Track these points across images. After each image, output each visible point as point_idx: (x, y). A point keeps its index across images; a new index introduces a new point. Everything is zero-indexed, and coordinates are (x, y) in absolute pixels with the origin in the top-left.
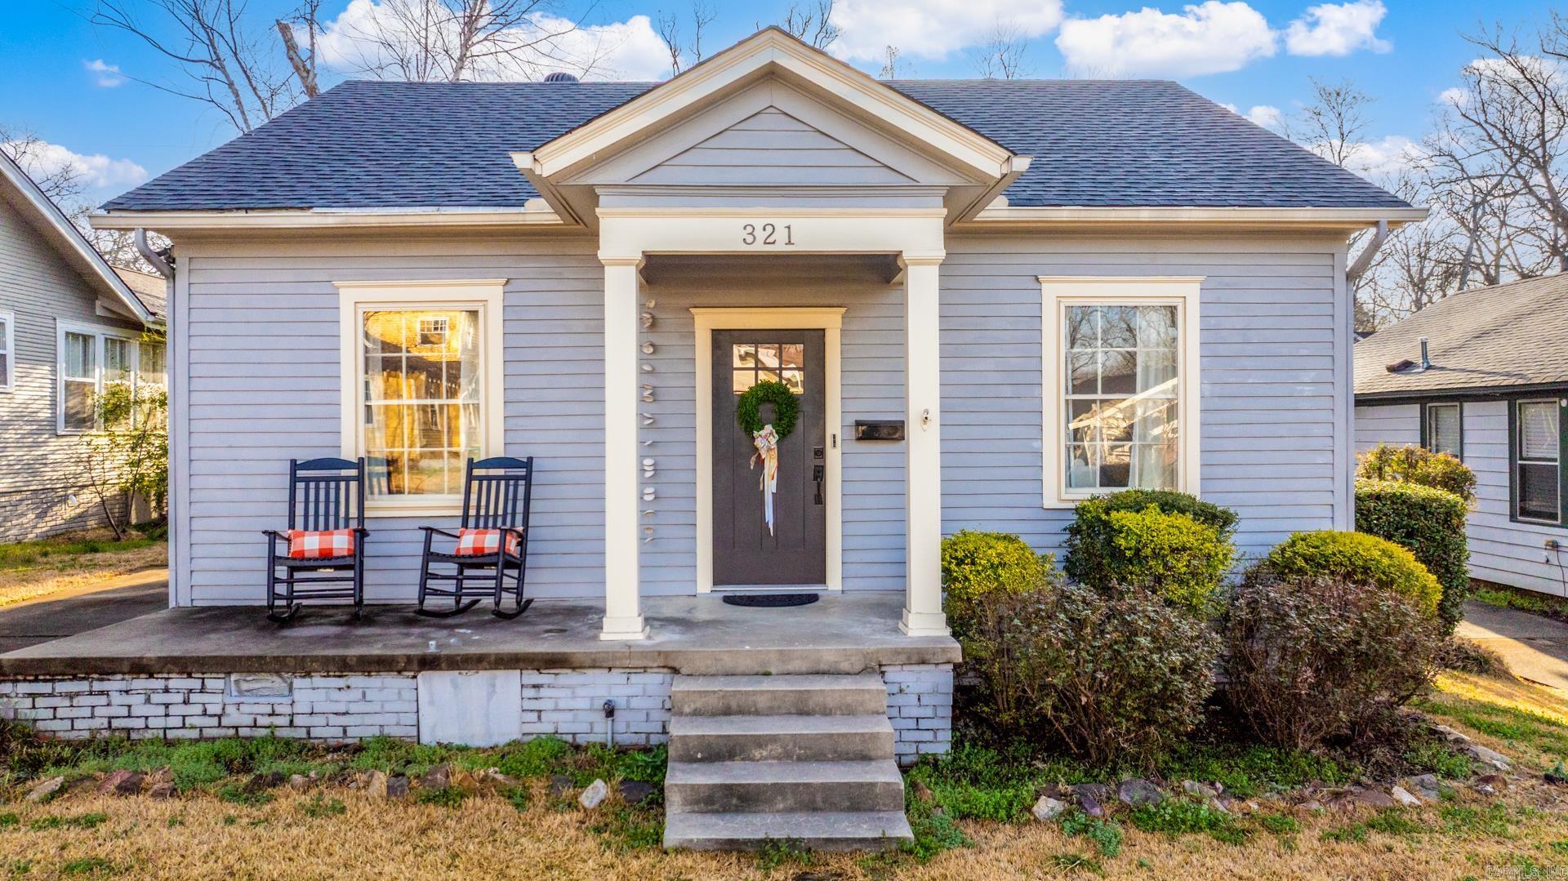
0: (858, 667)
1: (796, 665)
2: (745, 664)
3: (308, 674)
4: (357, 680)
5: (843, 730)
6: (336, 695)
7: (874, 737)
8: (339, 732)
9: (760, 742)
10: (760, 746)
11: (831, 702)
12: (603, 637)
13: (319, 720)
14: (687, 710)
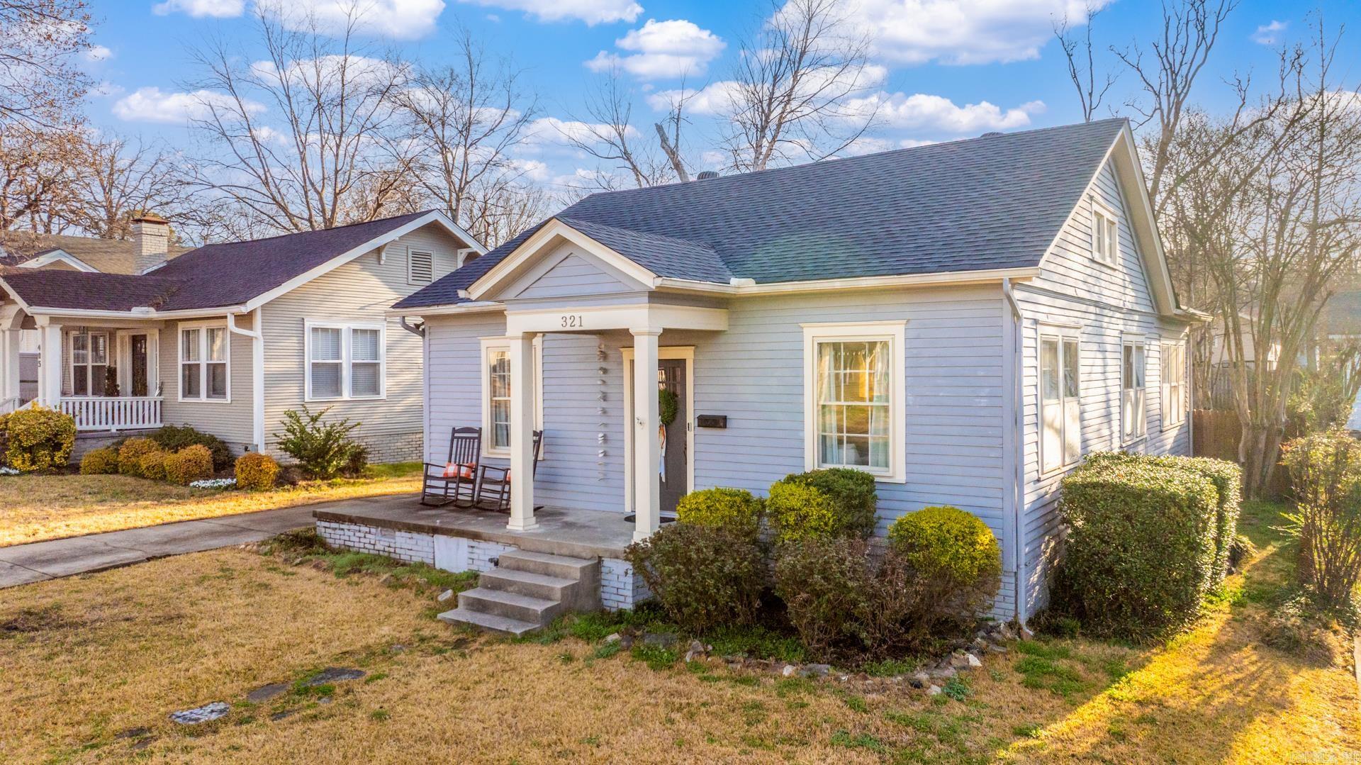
0: (589, 557)
1: (564, 551)
2: (544, 547)
3: (400, 530)
4: (415, 535)
5: (544, 584)
6: (408, 541)
7: (552, 589)
8: (408, 558)
9: (511, 583)
10: (511, 586)
11: (558, 570)
12: (508, 527)
13: (402, 552)
14: (504, 565)
